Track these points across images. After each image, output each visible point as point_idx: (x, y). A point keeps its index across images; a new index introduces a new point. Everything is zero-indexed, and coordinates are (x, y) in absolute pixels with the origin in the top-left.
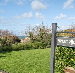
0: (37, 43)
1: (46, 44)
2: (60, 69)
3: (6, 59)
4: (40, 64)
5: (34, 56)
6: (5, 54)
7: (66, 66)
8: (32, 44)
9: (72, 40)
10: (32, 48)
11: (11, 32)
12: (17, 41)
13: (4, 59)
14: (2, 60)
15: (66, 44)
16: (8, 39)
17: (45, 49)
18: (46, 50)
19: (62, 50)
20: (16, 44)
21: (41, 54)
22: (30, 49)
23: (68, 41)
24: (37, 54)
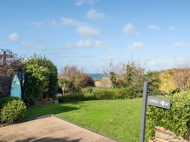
0: (122, 89)
1: (136, 92)
2: (151, 128)
3: (82, 112)
4: (128, 123)
5: (120, 111)
6: (77, 106)
7: (157, 126)
8: (114, 91)
9: (163, 101)
10: (114, 98)
11: (81, 70)
12: (89, 83)
13: (79, 112)
14: (76, 113)
15: (157, 104)
16: (76, 80)
17: (134, 99)
18: (136, 102)
19: (153, 110)
20: (88, 88)
21: (129, 108)
22: (110, 99)
23: (159, 102)
24: (123, 107)
